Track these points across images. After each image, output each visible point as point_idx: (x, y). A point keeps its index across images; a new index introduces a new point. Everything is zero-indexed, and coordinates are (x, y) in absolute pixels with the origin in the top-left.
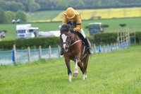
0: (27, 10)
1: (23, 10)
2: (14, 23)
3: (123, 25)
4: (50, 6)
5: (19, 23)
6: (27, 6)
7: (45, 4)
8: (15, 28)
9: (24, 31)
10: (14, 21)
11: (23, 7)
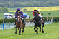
0: (8, 7)
1: (7, 7)
2: (3, 12)
3: (49, 14)
4: (18, 5)
5: (5, 12)
6: (8, 5)
7: (16, 4)
8: (4, 14)
9: (7, 16)
10: (3, 11)
11: (7, 5)
